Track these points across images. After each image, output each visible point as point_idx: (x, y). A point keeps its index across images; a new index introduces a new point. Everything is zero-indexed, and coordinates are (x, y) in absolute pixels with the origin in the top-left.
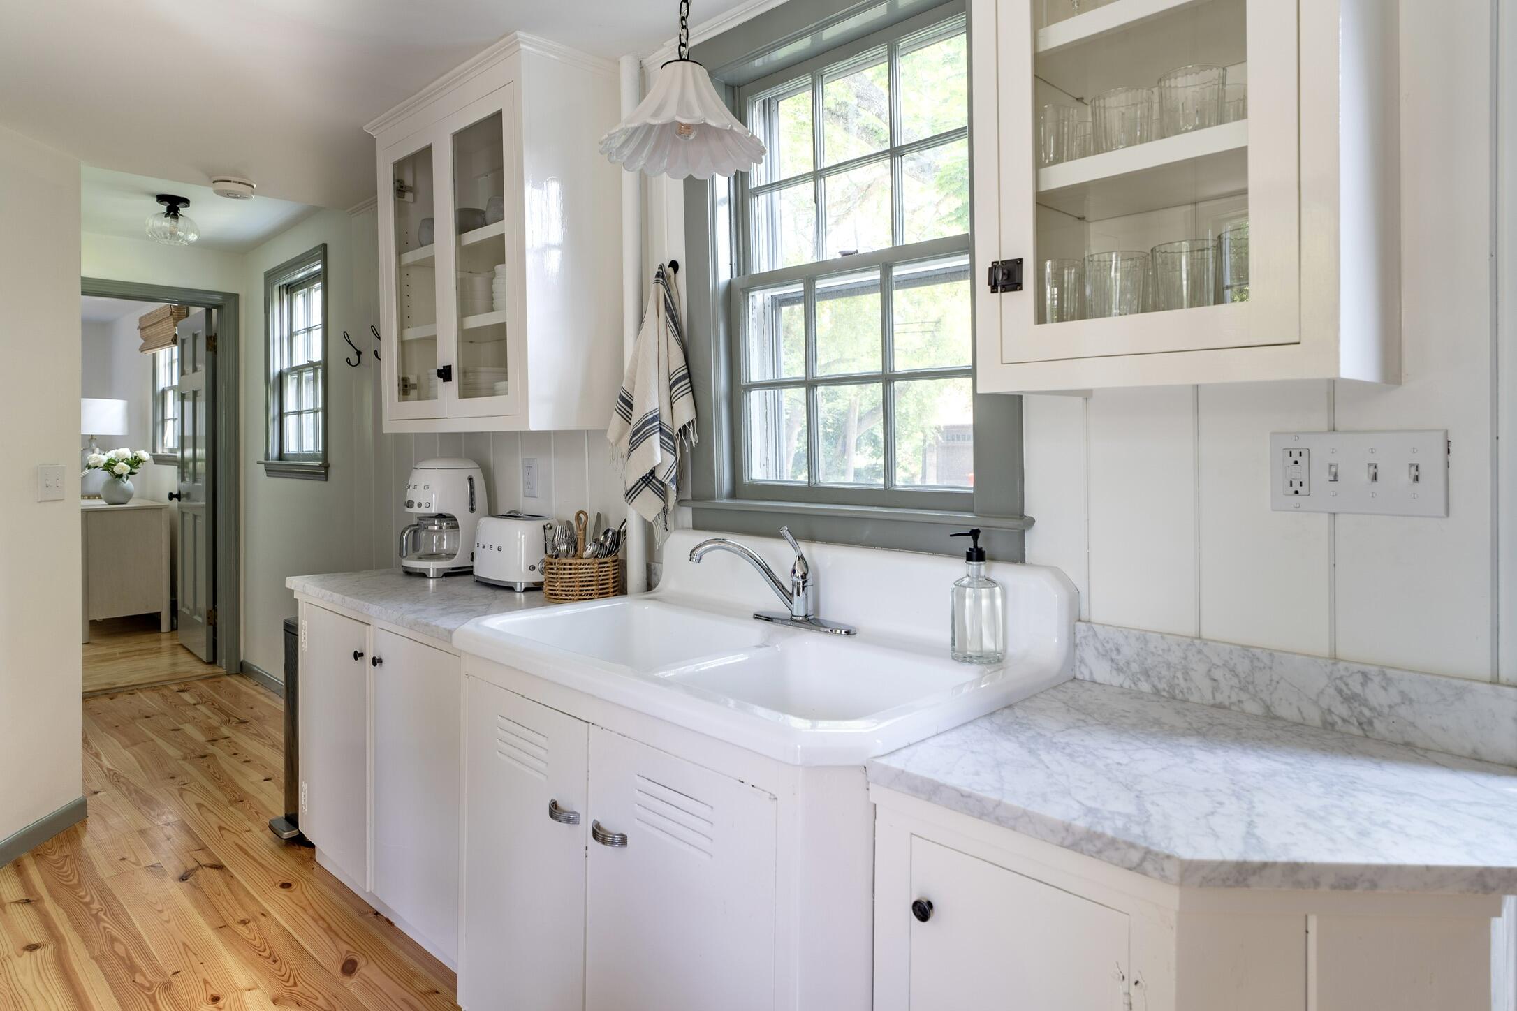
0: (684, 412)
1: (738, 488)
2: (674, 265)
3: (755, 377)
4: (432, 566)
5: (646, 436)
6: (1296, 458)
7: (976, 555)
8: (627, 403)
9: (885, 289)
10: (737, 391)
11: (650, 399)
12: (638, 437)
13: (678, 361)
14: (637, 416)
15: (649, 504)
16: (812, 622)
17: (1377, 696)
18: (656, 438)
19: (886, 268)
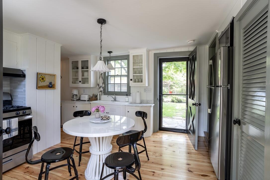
0: (104, 86)
1: (108, 92)
2: (102, 74)
3: (109, 83)
4: (75, 99)
5: (101, 88)
6: (145, 89)
7: (127, 95)
8: (99, 85)
9: (121, 77)
10: (108, 84)
11: (101, 85)
12: (100, 88)
13: (103, 82)
14: (100, 86)
15: (100, 93)
16: (116, 101)
17: (148, 101)
18: (102, 88)
19: (121, 76)
